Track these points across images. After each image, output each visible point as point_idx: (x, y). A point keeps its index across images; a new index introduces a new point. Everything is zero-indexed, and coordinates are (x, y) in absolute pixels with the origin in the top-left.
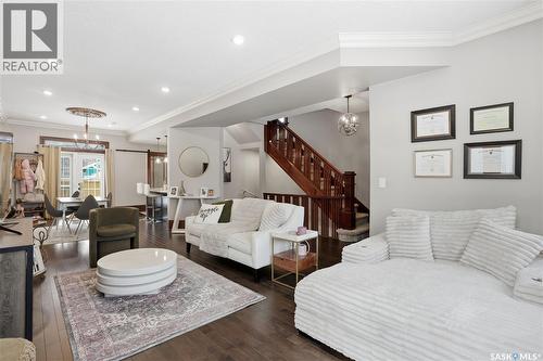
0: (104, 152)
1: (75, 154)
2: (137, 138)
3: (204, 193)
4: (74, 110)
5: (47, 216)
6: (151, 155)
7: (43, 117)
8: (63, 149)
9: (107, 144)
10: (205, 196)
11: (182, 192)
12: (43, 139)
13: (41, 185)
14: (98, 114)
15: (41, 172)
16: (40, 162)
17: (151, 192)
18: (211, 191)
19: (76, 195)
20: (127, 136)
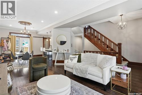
0: (29, 37)
1: (20, 38)
2: (40, 33)
3: (65, 51)
4: (21, 22)
5: (12, 58)
6: (44, 38)
7: (11, 25)
8: (17, 36)
9: (30, 35)
10: (66, 52)
11: (58, 51)
12: (10, 33)
13: (10, 48)
14: (29, 24)
15: (10, 44)
16: (9, 41)
17: (46, 51)
18: (68, 50)
19: (21, 51)
20: (37, 32)
